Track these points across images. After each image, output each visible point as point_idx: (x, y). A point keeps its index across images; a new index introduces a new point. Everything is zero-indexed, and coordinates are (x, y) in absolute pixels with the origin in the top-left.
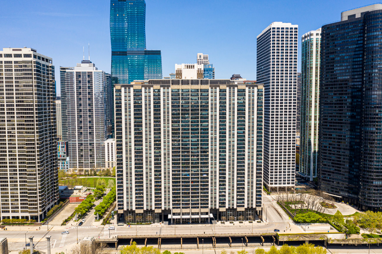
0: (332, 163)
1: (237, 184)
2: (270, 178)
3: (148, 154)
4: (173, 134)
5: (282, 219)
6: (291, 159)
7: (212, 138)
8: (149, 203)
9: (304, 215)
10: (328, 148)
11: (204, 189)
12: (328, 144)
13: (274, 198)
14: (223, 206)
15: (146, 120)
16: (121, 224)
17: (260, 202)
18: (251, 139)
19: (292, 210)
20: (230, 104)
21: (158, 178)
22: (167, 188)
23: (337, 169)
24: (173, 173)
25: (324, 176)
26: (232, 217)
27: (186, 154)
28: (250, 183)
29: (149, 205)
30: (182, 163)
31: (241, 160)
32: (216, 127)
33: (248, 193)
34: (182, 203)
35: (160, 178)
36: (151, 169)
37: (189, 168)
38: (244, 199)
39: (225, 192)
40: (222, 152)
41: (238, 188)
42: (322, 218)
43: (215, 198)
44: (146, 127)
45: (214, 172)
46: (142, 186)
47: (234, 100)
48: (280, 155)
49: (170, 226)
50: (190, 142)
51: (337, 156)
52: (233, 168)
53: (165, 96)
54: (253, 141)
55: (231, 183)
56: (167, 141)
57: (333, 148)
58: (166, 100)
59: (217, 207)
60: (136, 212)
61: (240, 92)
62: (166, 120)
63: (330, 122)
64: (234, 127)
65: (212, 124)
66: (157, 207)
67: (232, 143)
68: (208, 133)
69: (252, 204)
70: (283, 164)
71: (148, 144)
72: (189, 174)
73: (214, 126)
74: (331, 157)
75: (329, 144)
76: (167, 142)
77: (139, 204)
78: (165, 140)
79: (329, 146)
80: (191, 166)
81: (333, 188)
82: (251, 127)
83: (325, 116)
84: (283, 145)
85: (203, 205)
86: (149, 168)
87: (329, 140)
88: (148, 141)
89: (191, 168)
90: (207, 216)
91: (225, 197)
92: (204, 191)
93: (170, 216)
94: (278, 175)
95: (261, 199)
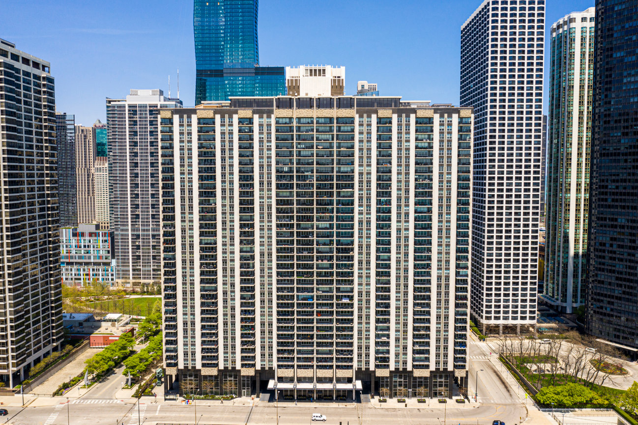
0: (617, 279)
1: (414, 319)
2: (484, 306)
3: (228, 253)
4: (280, 213)
5: (511, 395)
6: (529, 269)
7: (360, 222)
8: (230, 355)
9: (559, 389)
10: (608, 247)
11: (344, 329)
12: (608, 239)
13: (494, 348)
14: (385, 365)
15: (223, 182)
16: (172, 397)
17: (464, 360)
18: (444, 224)
19: (532, 377)
20: (399, 150)
21: (249, 303)
22: (267, 324)
23: (627, 290)
24: (280, 294)
25: (598, 304)
26: (402, 388)
27: (305, 254)
28: (442, 318)
29: (230, 359)
30: (298, 274)
31: (423, 268)
32: (369, 199)
33: (438, 340)
34: (298, 358)
35: (253, 304)
36: (233, 285)
37: (313, 284)
38: (428, 352)
39: (388, 336)
40: (382, 252)
41: (415, 329)
42: (597, 397)
43: (368, 348)
44: (224, 198)
45: (364, 294)
46: (216, 320)
47: (408, 141)
48: (506, 261)
49: (271, 404)
50: (315, 230)
51: (629, 264)
52: (406, 286)
53: (262, 133)
54: (449, 229)
55: (402, 318)
56: (266, 228)
57: (619, 246)
58: (265, 140)
59: (372, 367)
60: (203, 373)
61: (420, 124)
62: (265, 183)
63: (614, 194)
64: (407, 199)
65: (361, 192)
66: (246, 364)
67: (403, 233)
68: (352, 211)
69: (446, 363)
70: (511, 278)
71: (228, 232)
72: (312, 298)
73: (365, 196)
74: (615, 266)
75: (612, 239)
76: (266, 230)
77: (210, 357)
78: (262, 224)
79: (611, 242)
80: (317, 281)
81: (619, 330)
82: (445, 199)
83: (603, 181)
84: (512, 240)
85: (342, 362)
86: (229, 282)
87: (611, 229)
88: (228, 227)
89: (317, 284)
90: (349, 386)
91: (389, 346)
92: (343, 333)
93: (271, 384)
94: (502, 301)
95: (464, 352)
